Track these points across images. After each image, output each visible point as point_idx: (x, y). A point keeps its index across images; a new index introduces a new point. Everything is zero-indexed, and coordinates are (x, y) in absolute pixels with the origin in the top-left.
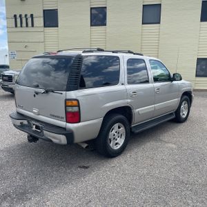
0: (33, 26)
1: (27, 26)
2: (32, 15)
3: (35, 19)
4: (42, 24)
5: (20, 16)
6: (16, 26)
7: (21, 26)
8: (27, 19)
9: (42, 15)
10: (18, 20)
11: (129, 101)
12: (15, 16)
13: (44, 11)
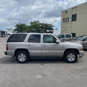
0: (68, 21)
2: (68, 18)
4: (71, 20)
5: (65, 18)
7: (65, 22)
10: (64, 20)
11: (26, 47)
12: (64, 19)
13: (72, 15)
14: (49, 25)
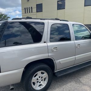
0: (32, 12)
1: (30, 12)
2: (32, 8)
3: (33, 9)
5: (27, 8)
6: (25, 13)
7: (27, 13)
8: (30, 9)
9: (36, 7)
10: (26, 10)
12: (25, 8)
13: (37, 5)
14: (2, 15)
